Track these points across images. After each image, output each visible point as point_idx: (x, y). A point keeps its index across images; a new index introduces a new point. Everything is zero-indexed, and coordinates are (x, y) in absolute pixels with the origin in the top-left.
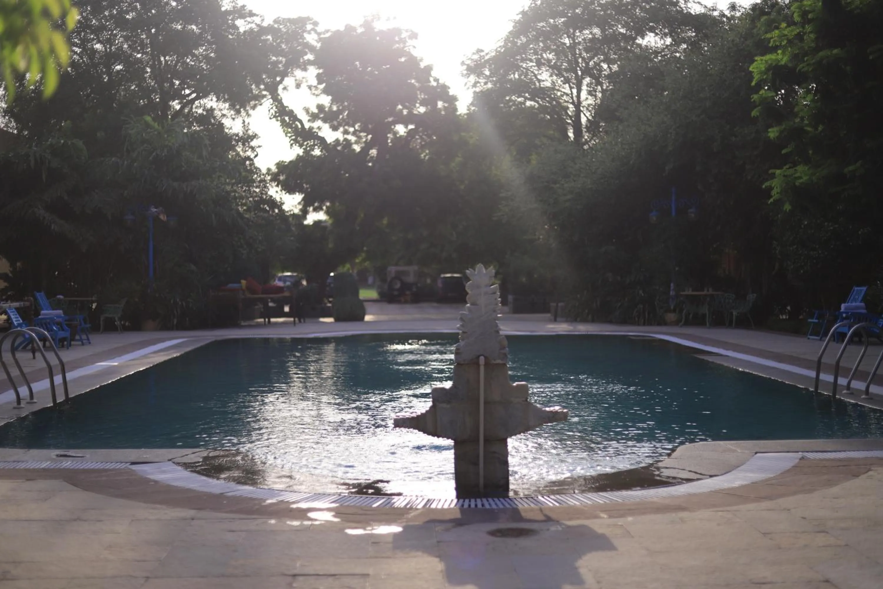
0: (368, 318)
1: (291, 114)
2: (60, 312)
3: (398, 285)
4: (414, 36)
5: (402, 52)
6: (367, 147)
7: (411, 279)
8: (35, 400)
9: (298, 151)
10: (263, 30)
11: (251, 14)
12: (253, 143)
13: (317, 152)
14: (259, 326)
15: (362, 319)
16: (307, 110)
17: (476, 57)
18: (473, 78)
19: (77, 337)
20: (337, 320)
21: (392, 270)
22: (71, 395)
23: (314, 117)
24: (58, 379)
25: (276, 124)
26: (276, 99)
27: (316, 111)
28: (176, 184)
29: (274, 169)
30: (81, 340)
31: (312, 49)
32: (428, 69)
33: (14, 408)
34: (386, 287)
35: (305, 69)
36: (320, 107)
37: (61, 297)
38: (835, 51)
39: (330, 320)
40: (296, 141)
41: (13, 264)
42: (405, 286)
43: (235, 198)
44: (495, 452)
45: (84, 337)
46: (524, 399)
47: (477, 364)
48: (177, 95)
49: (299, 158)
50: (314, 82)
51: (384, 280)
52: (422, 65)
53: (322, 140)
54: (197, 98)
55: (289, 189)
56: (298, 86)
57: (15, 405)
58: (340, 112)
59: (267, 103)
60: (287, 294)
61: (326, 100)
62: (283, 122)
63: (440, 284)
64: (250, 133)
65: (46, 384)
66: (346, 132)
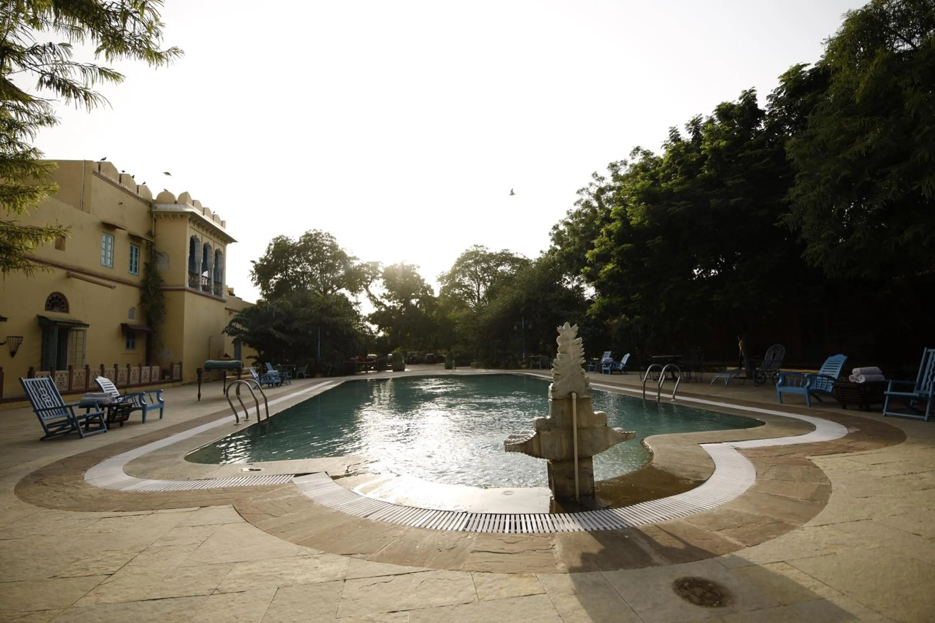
0: (406, 370)
1: (373, 296)
2: (277, 371)
3: (411, 358)
4: (419, 267)
5: (414, 273)
6: (402, 307)
7: (416, 356)
8: (249, 419)
9: (376, 309)
10: (363, 266)
11: (358, 259)
12: (360, 305)
13: (383, 310)
14: (363, 374)
15: (404, 370)
16: (379, 295)
17: (442, 274)
18: (440, 283)
19: (284, 382)
20: (394, 371)
21: (409, 353)
22: (270, 416)
23: (382, 297)
24: (262, 407)
25: (368, 300)
26: (367, 290)
27: (382, 295)
28: (330, 318)
29: (367, 316)
30: (286, 383)
31: (381, 273)
32: (423, 280)
33: (235, 425)
34: (407, 358)
35: (378, 279)
36: (384, 294)
37: (279, 365)
38: (629, 245)
39: (392, 371)
40: (375, 306)
41: (259, 352)
42: (414, 358)
43: (353, 324)
44: (585, 468)
45: (288, 381)
46: (604, 425)
47: (570, 399)
48: (331, 288)
49: (376, 312)
50: (382, 285)
51: (406, 357)
52: (421, 278)
53: (385, 306)
54: (337, 289)
55: (373, 323)
56: (376, 286)
57: (235, 423)
58: (391, 296)
59: (364, 292)
60: (375, 361)
61: (386, 291)
62: (370, 299)
63: (426, 357)
64: (359, 301)
65: (254, 409)
66: (394, 303)
